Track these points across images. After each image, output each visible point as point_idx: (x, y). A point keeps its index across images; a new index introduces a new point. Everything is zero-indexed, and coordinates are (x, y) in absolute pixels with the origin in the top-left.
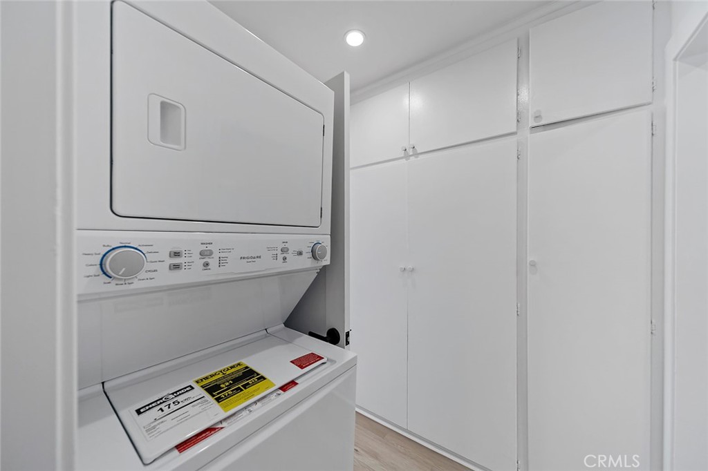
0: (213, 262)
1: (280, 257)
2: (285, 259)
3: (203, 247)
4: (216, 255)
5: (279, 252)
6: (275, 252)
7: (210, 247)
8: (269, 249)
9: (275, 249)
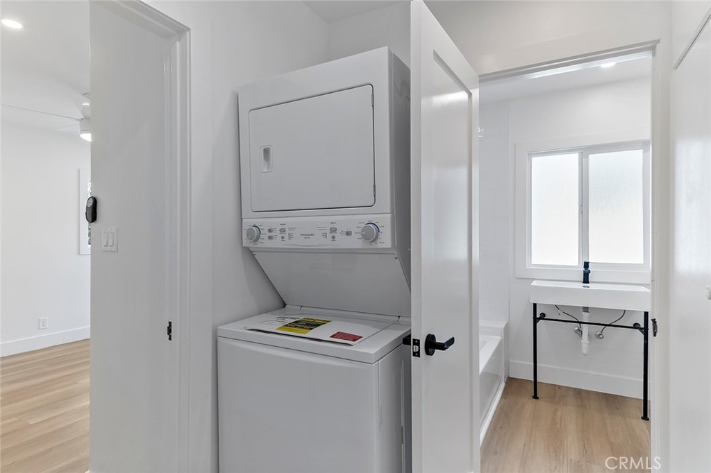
0: (286, 236)
1: (330, 236)
2: (333, 237)
3: (281, 227)
4: (287, 232)
5: (328, 231)
6: (325, 231)
7: (284, 227)
8: (320, 229)
9: (324, 228)
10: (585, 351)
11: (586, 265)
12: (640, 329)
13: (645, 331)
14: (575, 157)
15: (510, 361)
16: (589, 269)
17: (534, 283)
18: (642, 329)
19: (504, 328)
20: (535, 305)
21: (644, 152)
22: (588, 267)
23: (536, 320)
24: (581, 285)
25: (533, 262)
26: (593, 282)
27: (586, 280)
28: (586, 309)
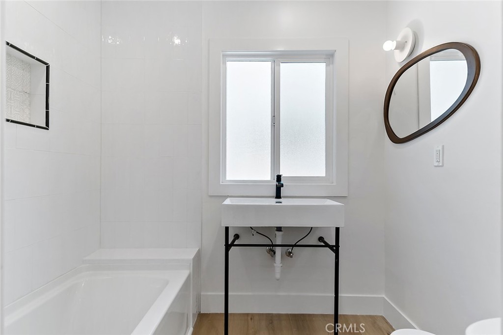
10: (278, 276)
11: (279, 178)
12: (331, 247)
13: (336, 249)
14: (267, 66)
15: (202, 293)
16: (282, 182)
17: (228, 202)
18: (333, 246)
19: (194, 259)
20: (227, 229)
21: (326, 66)
22: (281, 181)
23: (228, 247)
24: (273, 202)
25: (228, 178)
26: (285, 197)
27: (278, 196)
28: (279, 229)
